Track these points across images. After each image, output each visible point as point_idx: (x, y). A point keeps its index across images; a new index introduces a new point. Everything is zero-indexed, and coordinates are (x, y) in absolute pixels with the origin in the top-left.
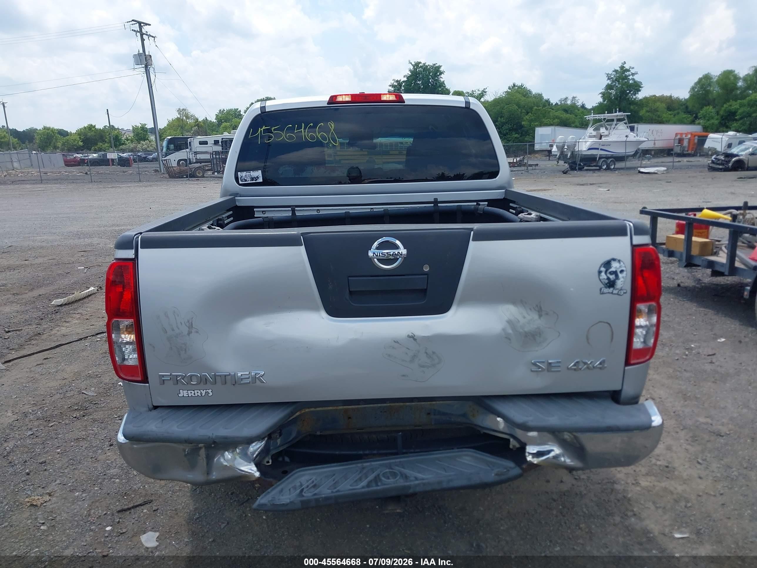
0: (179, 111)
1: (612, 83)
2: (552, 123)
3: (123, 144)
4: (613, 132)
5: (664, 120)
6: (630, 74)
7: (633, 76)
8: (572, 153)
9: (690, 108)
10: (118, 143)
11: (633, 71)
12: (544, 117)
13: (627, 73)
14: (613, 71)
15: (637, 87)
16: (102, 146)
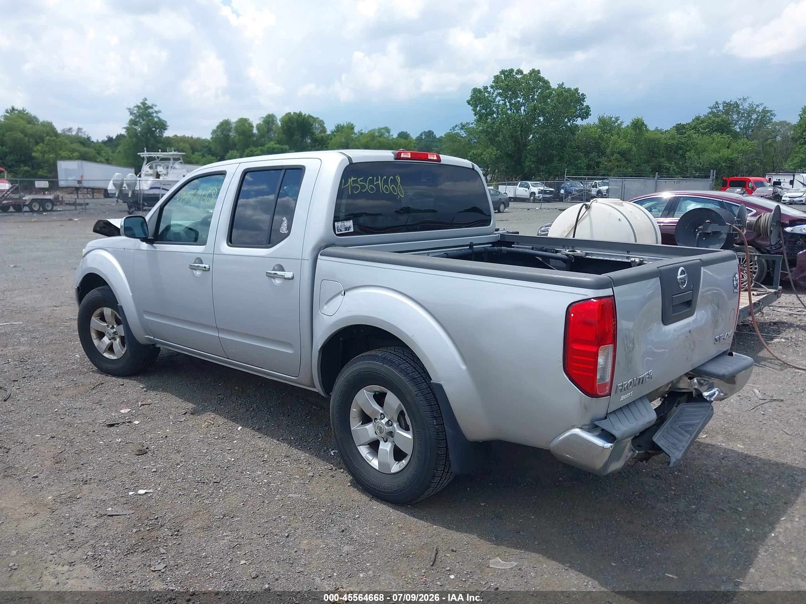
1: (135, 119)
2: (71, 156)
4: (171, 171)
5: (193, 160)
6: (154, 111)
7: (157, 114)
8: (133, 192)
9: (213, 149)
11: (156, 109)
12: (60, 149)
13: (150, 110)
14: (135, 107)
15: (163, 126)
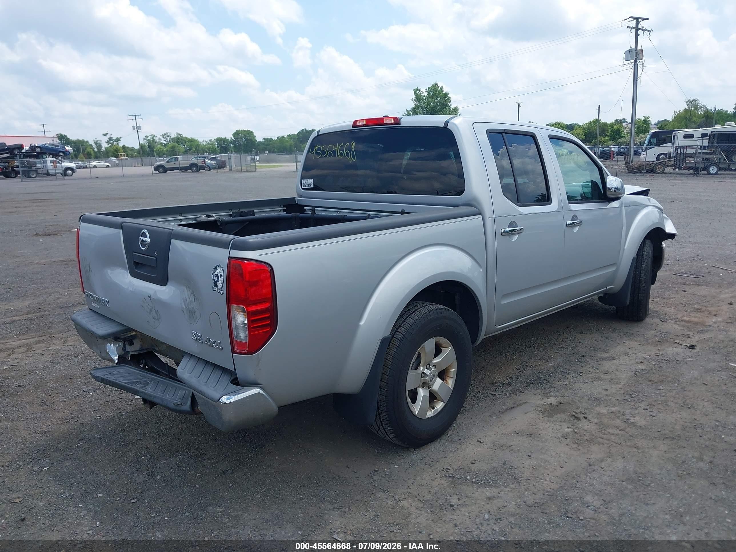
0: (689, 102)
3: (622, 137)
10: (617, 136)
16: (602, 139)
